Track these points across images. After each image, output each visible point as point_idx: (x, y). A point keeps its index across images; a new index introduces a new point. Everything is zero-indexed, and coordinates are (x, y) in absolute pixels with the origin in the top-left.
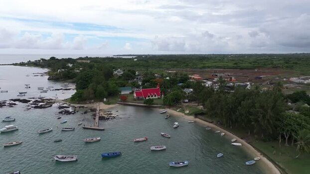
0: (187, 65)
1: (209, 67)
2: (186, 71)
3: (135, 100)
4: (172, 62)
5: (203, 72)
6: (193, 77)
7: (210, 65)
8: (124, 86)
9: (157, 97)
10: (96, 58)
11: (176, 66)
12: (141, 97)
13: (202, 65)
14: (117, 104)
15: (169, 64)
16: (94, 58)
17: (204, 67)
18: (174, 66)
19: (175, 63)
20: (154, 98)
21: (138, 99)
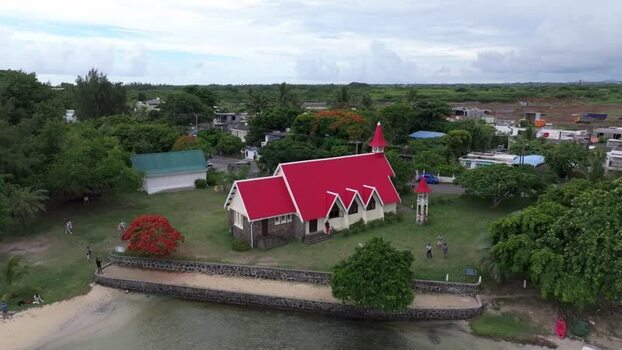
3: (239, 243)
8: (167, 148)
9: (379, 213)
14: (98, 293)
20: (366, 220)
21: (260, 232)
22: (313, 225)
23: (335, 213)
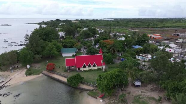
0: (149, 25)
1: (168, 27)
2: (147, 30)
4: (137, 23)
5: (163, 31)
6: (153, 36)
7: (169, 25)
9: (96, 68)
10: (86, 20)
11: (139, 25)
12: (73, 67)
13: (162, 25)
15: (134, 24)
16: (85, 20)
17: (164, 27)
18: (138, 26)
19: (140, 23)
20: (92, 69)
21: (69, 69)
22: (79, 69)
23: (85, 67)
